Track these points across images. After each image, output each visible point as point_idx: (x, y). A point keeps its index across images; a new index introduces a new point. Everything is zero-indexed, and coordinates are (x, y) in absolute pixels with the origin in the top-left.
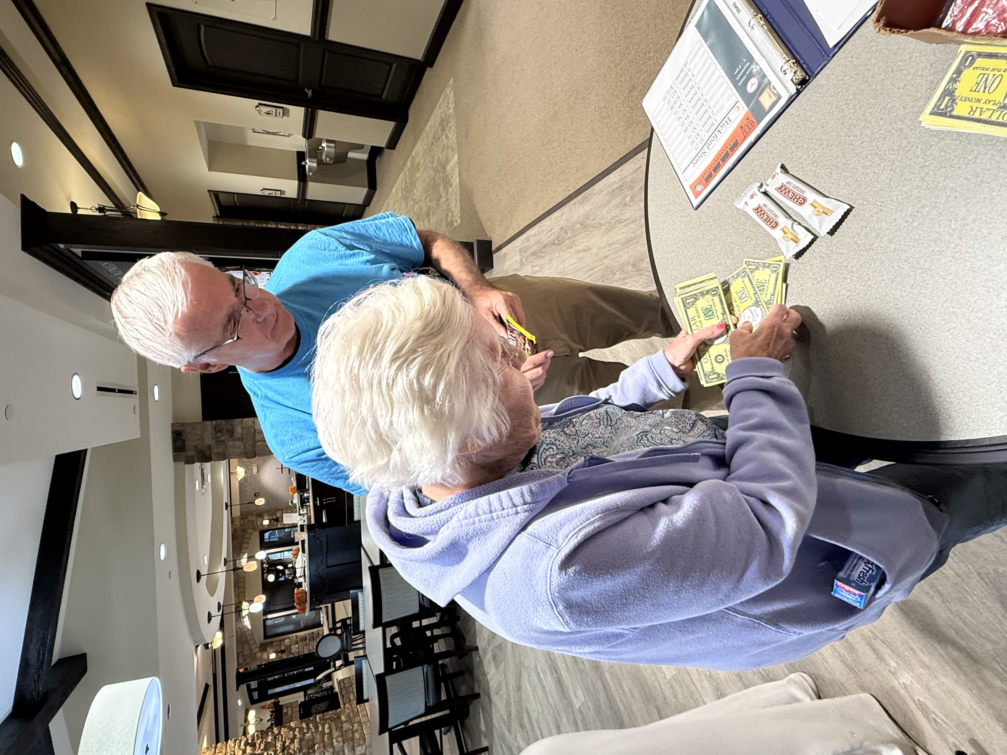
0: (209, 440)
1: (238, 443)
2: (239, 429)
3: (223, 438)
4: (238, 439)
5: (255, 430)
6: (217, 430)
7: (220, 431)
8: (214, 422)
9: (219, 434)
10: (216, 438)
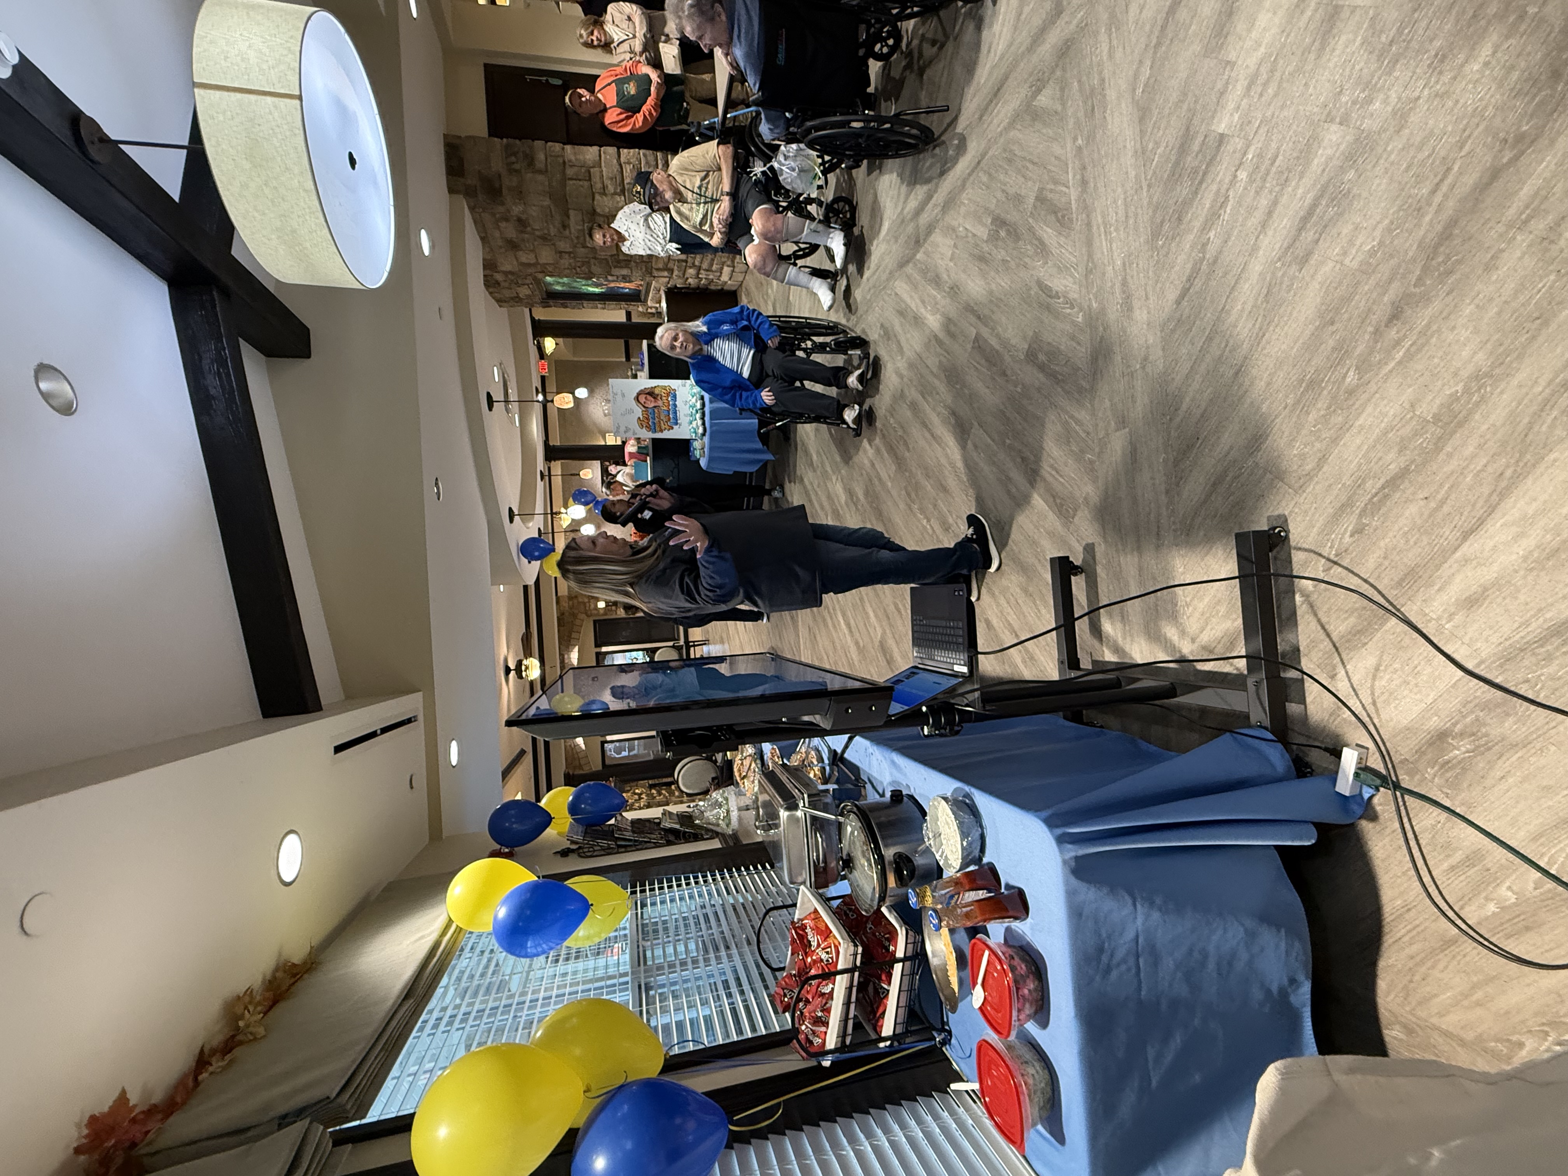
0: (497, 164)
1: (540, 178)
2: (541, 156)
3: (517, 166)
4: (540, 172)
5: (564, 162)
6: (509, 152)
7: (515, 154)
8: (505, 140)
9: (513, 159)
10: (509, 164)
